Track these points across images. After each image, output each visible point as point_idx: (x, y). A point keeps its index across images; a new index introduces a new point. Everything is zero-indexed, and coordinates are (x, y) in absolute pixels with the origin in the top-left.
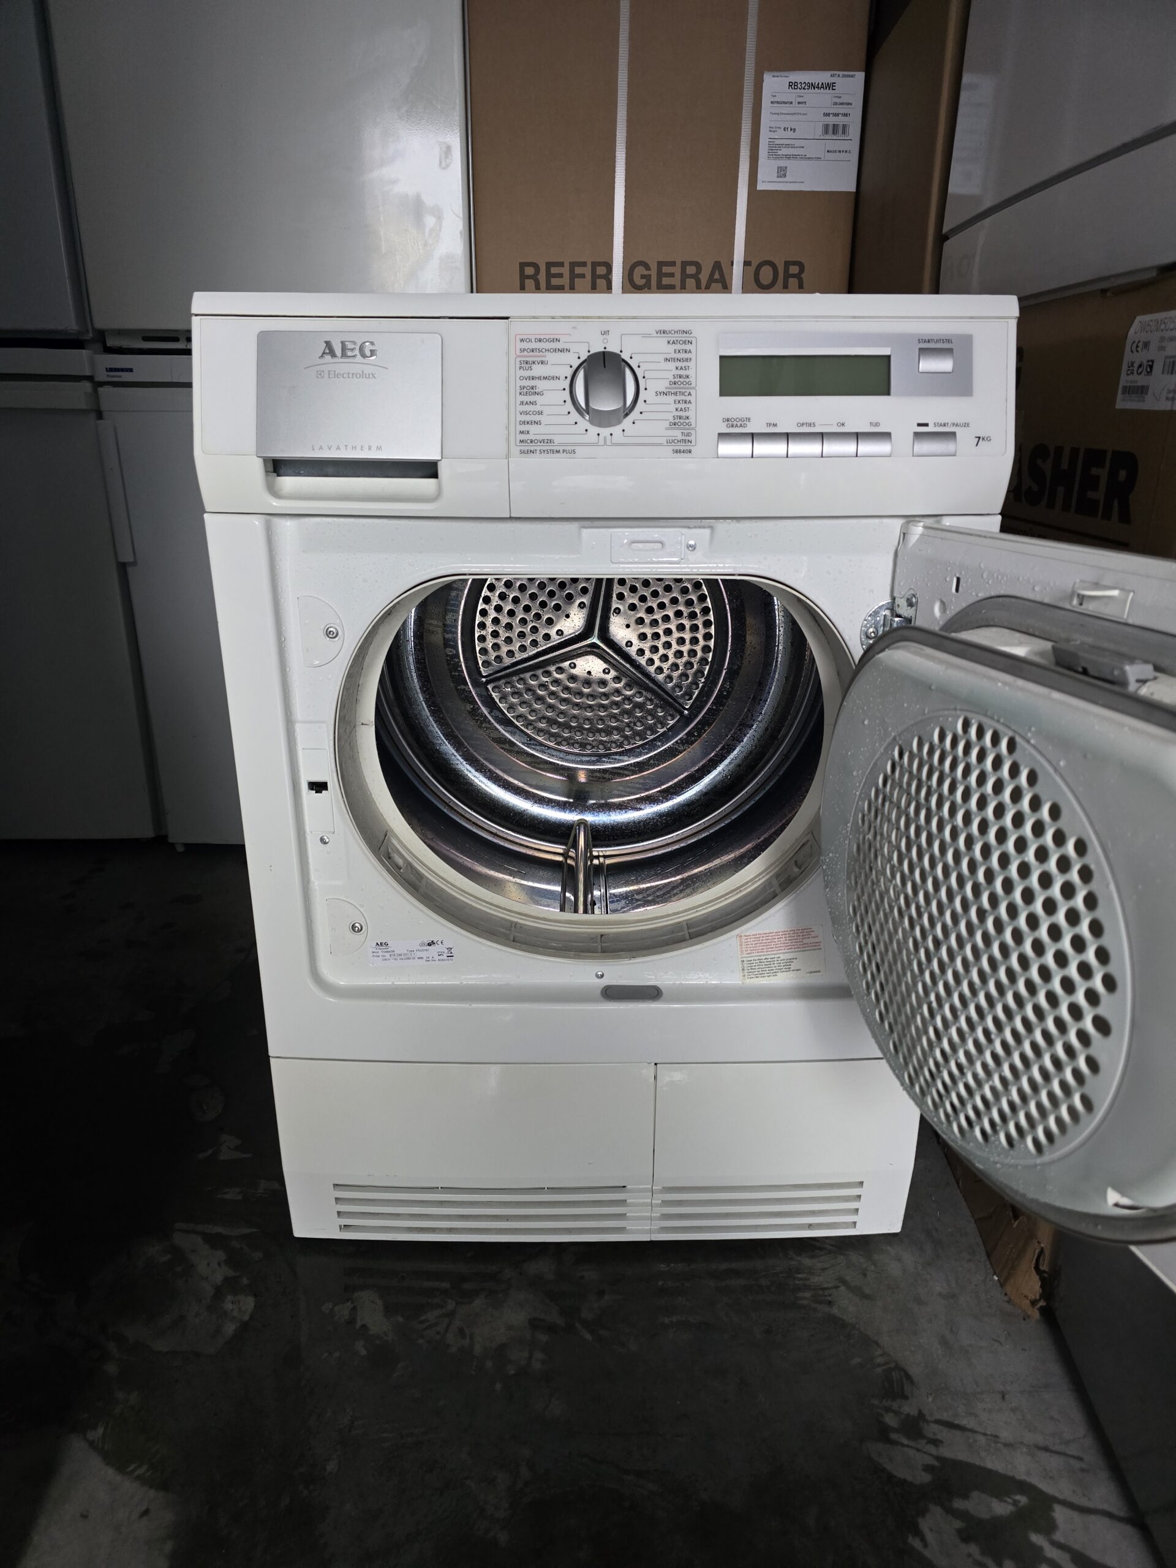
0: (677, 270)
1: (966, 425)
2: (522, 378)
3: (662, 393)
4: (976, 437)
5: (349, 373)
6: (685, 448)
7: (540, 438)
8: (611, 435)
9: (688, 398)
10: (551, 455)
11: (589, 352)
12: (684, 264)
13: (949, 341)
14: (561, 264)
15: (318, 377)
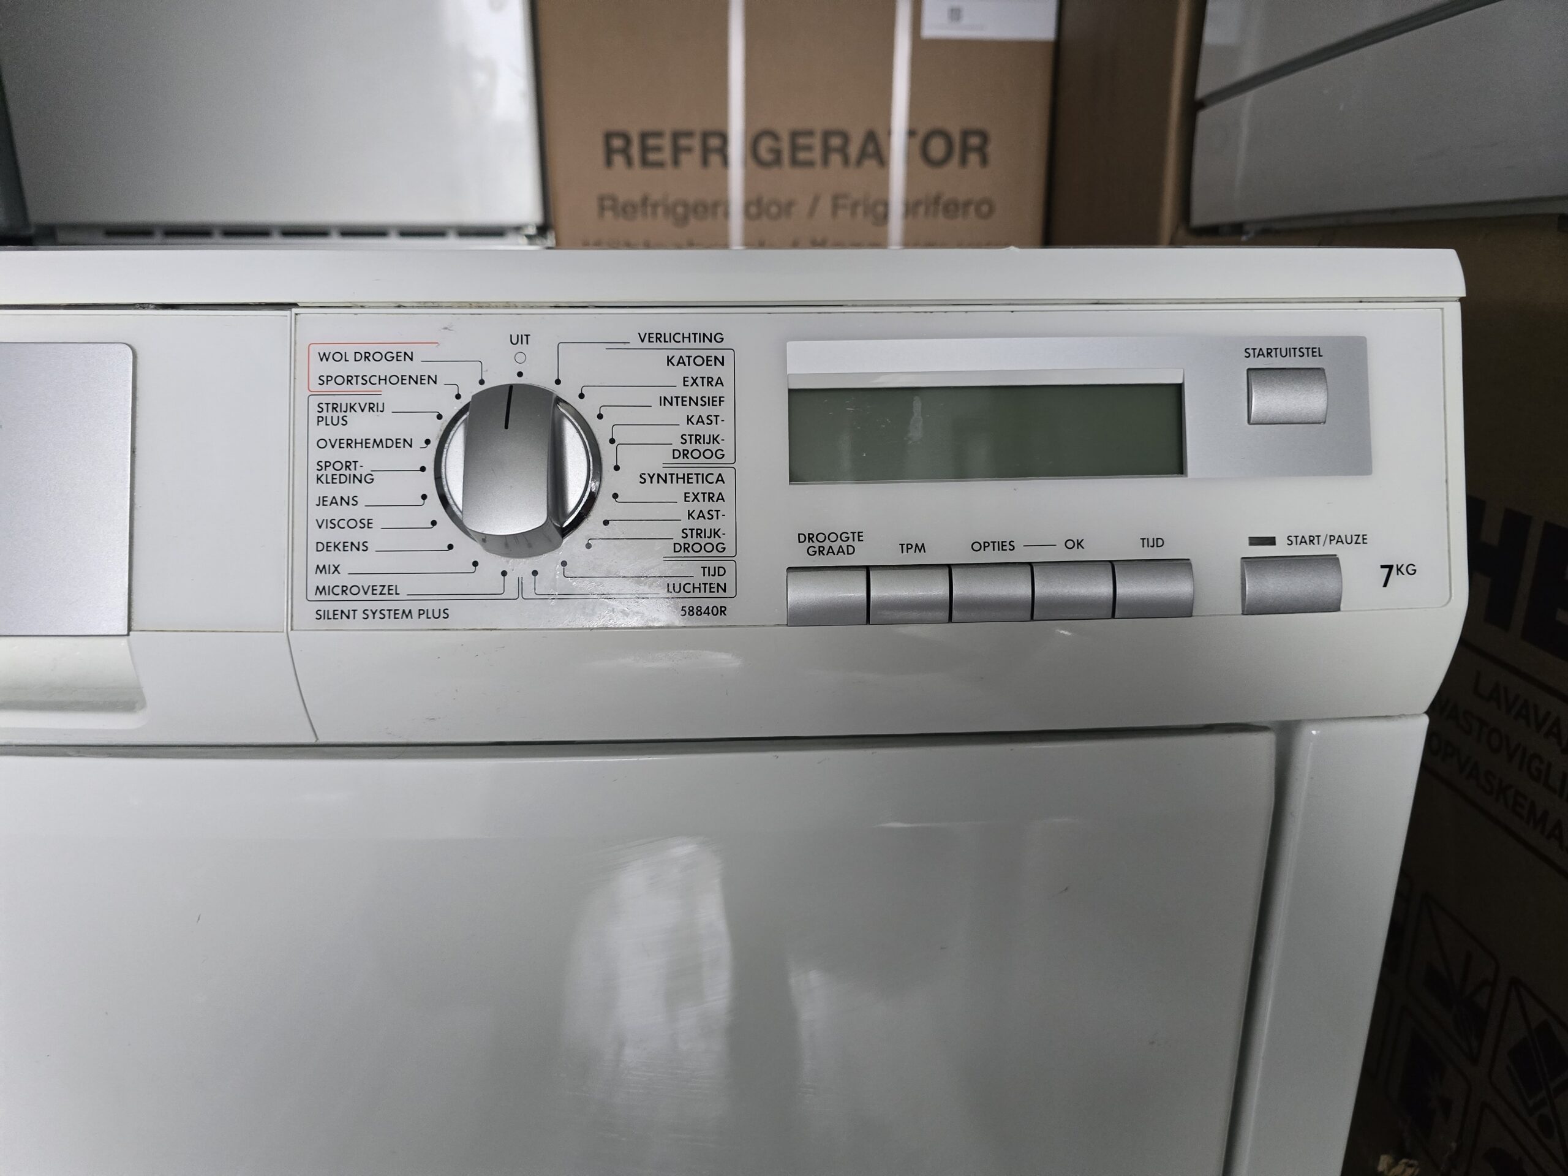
0: (817, 142)
1: (1361, 539)
2: (324, 443)
3: (655, 478)
4: (1382, 567)
6: (711, 603)
7: (366, 581)
8: (535, 574)
9: (716, 489)
10: (390, 623)
11: (482, 382)
12: (827, 135)
13: (1314, 352)
14: (660, 135)
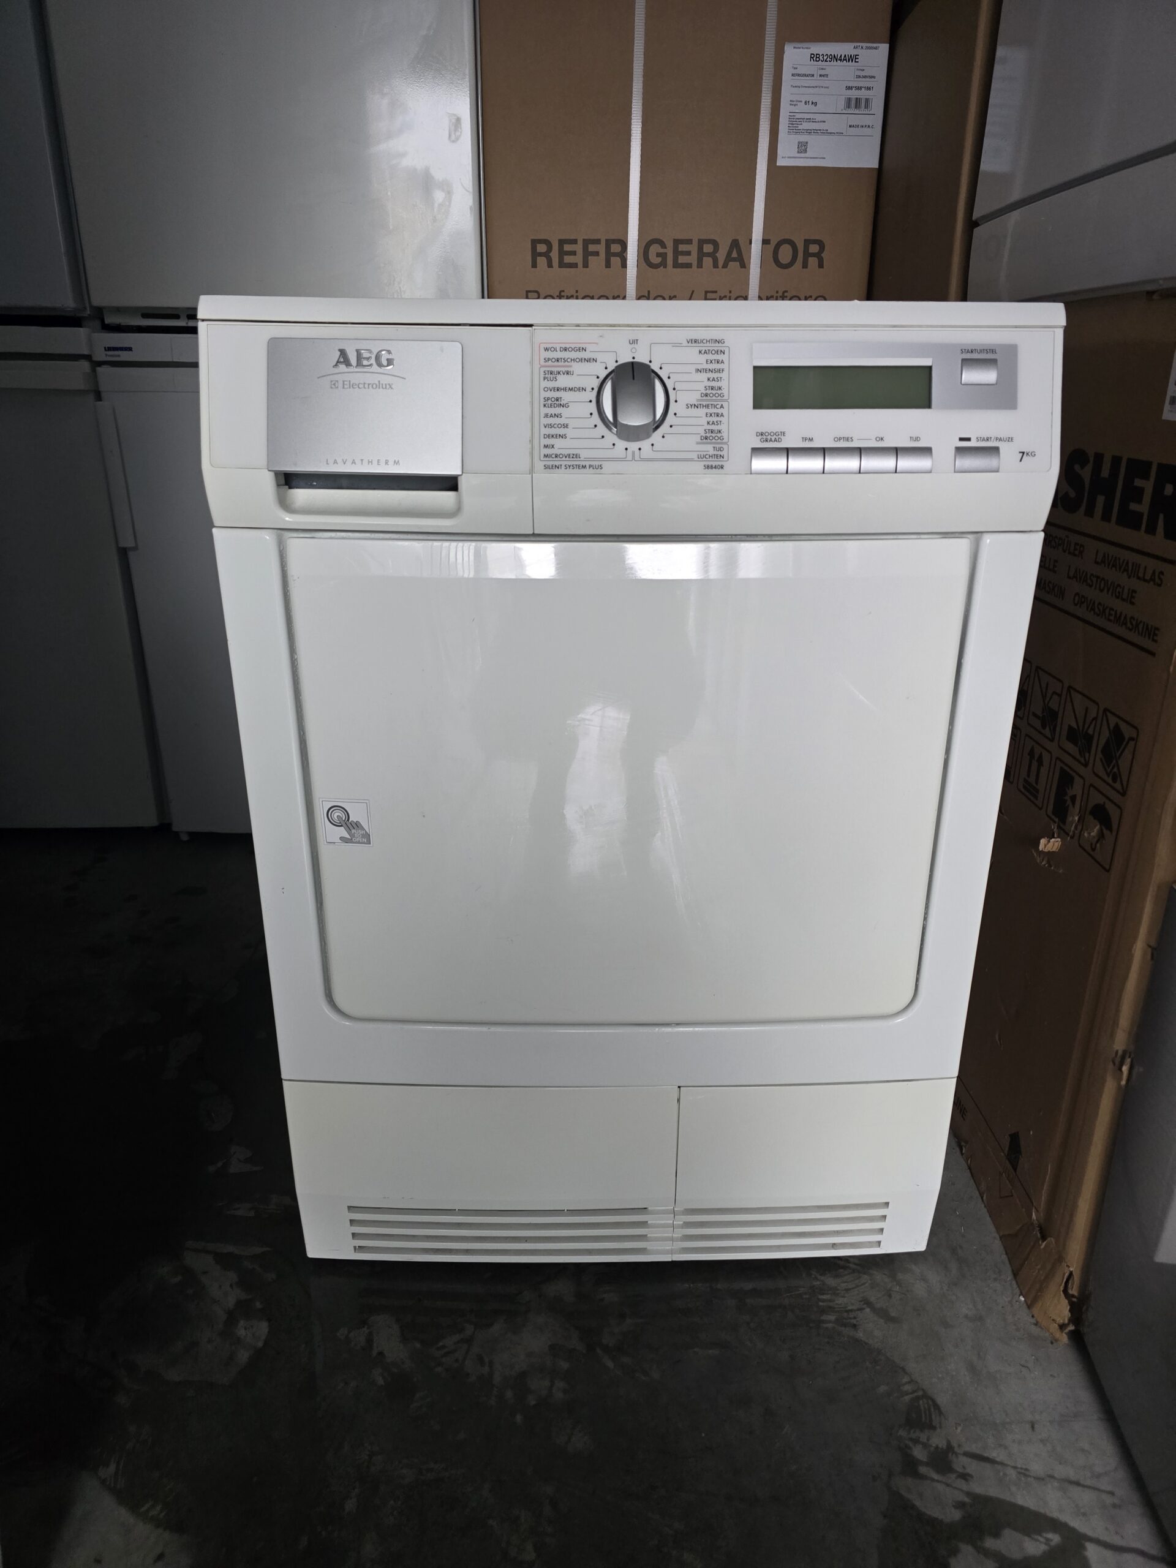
0: (693, 248)
1: (1010, 439)
2: (546, 389)
3: (693, 406)
4: (1020, 452)
5: (364, 383)
6: (717, 463)
7: (566, 452)
8: (640, 449)
9: (720, 411)
10: (576, 470)
11: (617, 361)
12: (702, 242)
13: (993, 351)
14: (575, 242)
15: (331, 388)
